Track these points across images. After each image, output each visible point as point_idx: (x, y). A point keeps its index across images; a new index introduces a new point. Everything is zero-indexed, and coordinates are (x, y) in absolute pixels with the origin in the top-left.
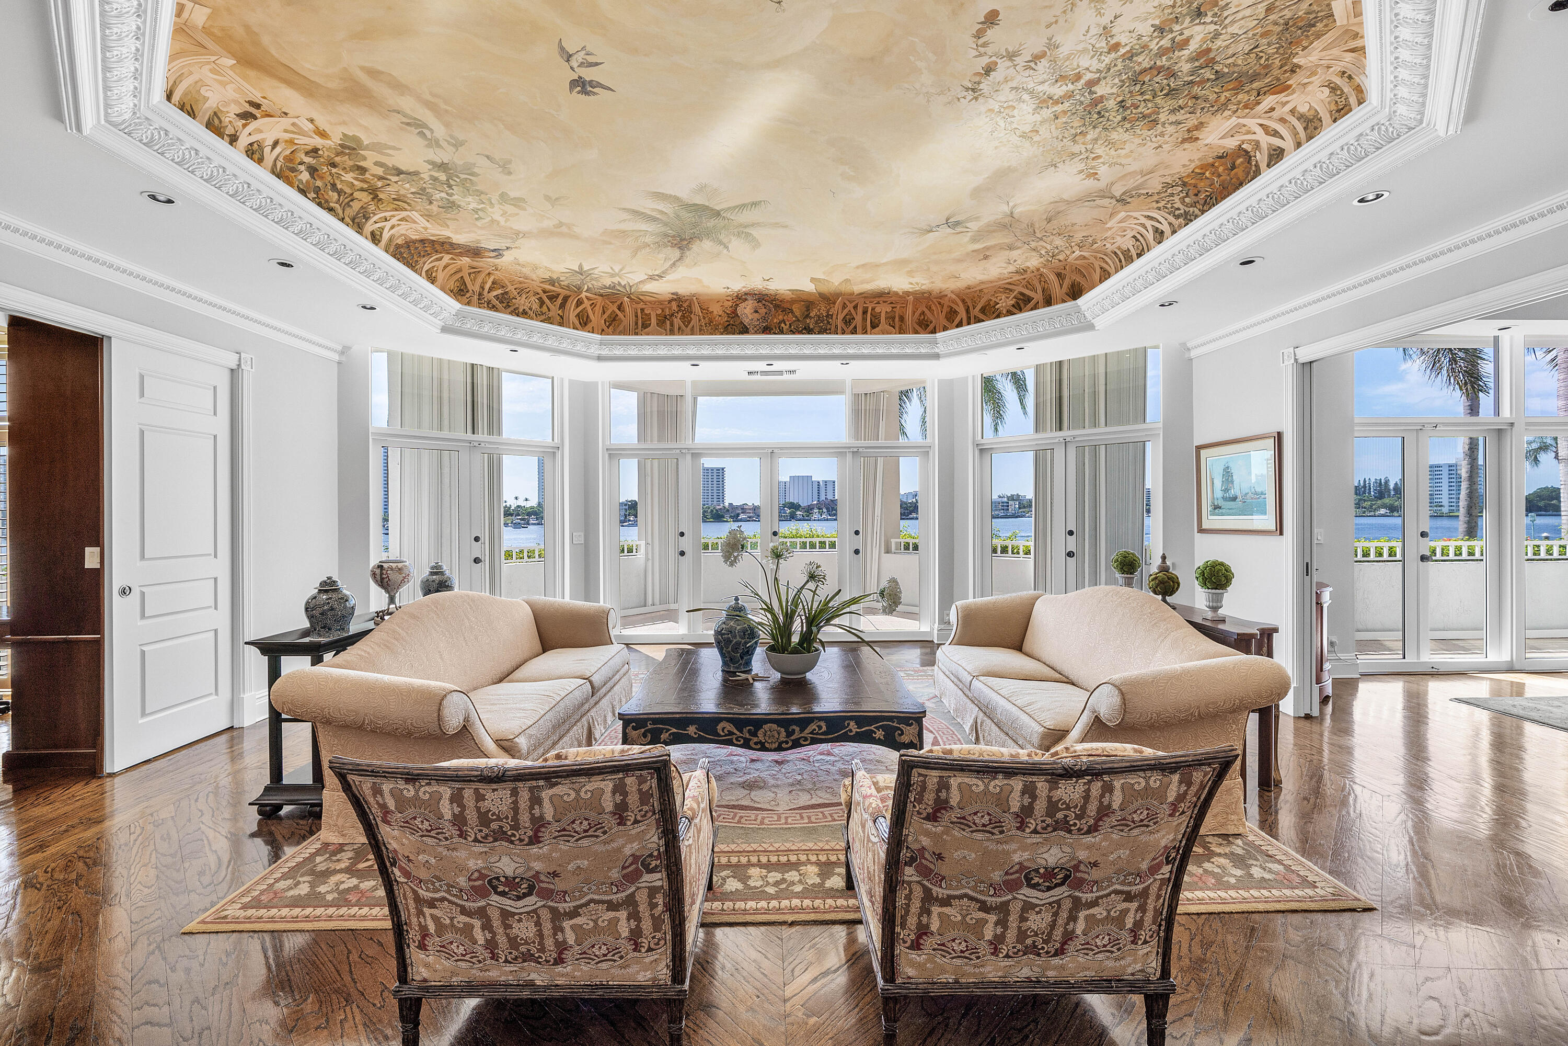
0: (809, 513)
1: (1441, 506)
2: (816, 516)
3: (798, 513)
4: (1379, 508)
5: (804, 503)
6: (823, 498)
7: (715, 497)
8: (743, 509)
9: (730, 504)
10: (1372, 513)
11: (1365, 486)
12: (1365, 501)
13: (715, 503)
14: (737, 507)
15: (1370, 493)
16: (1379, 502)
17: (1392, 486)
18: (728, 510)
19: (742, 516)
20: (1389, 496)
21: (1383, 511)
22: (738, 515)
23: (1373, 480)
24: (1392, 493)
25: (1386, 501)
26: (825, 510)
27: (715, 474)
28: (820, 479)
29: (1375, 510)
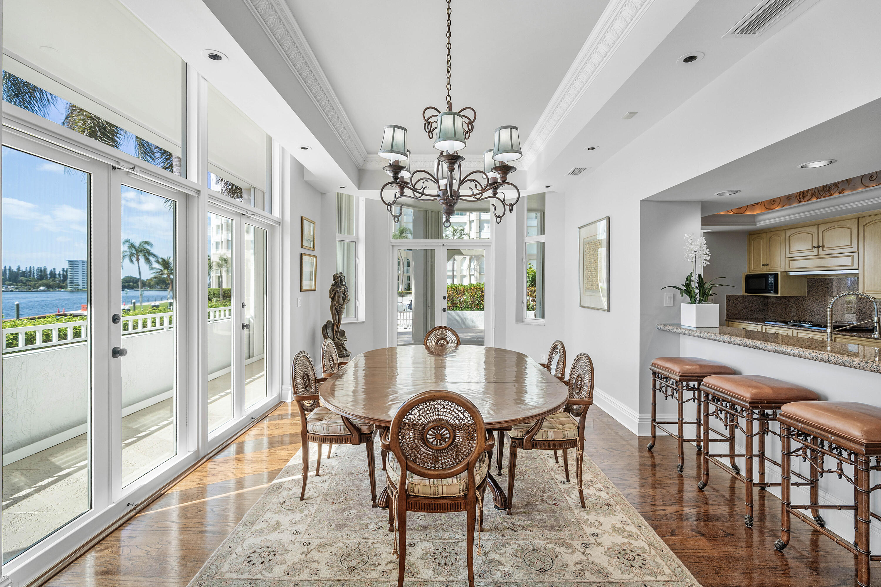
1: (78, 285)
4: (40, 286)
10: (35, 289)
11: (30, 272)
12: (30, 281)
15: (34, 276)
16: (40, 282)
17: (48, 272)
20: (47, 278)
21: (42, 288)
23: (36, 268)
24: (49, 276)
25: (45, 281)
29: (38, 287)
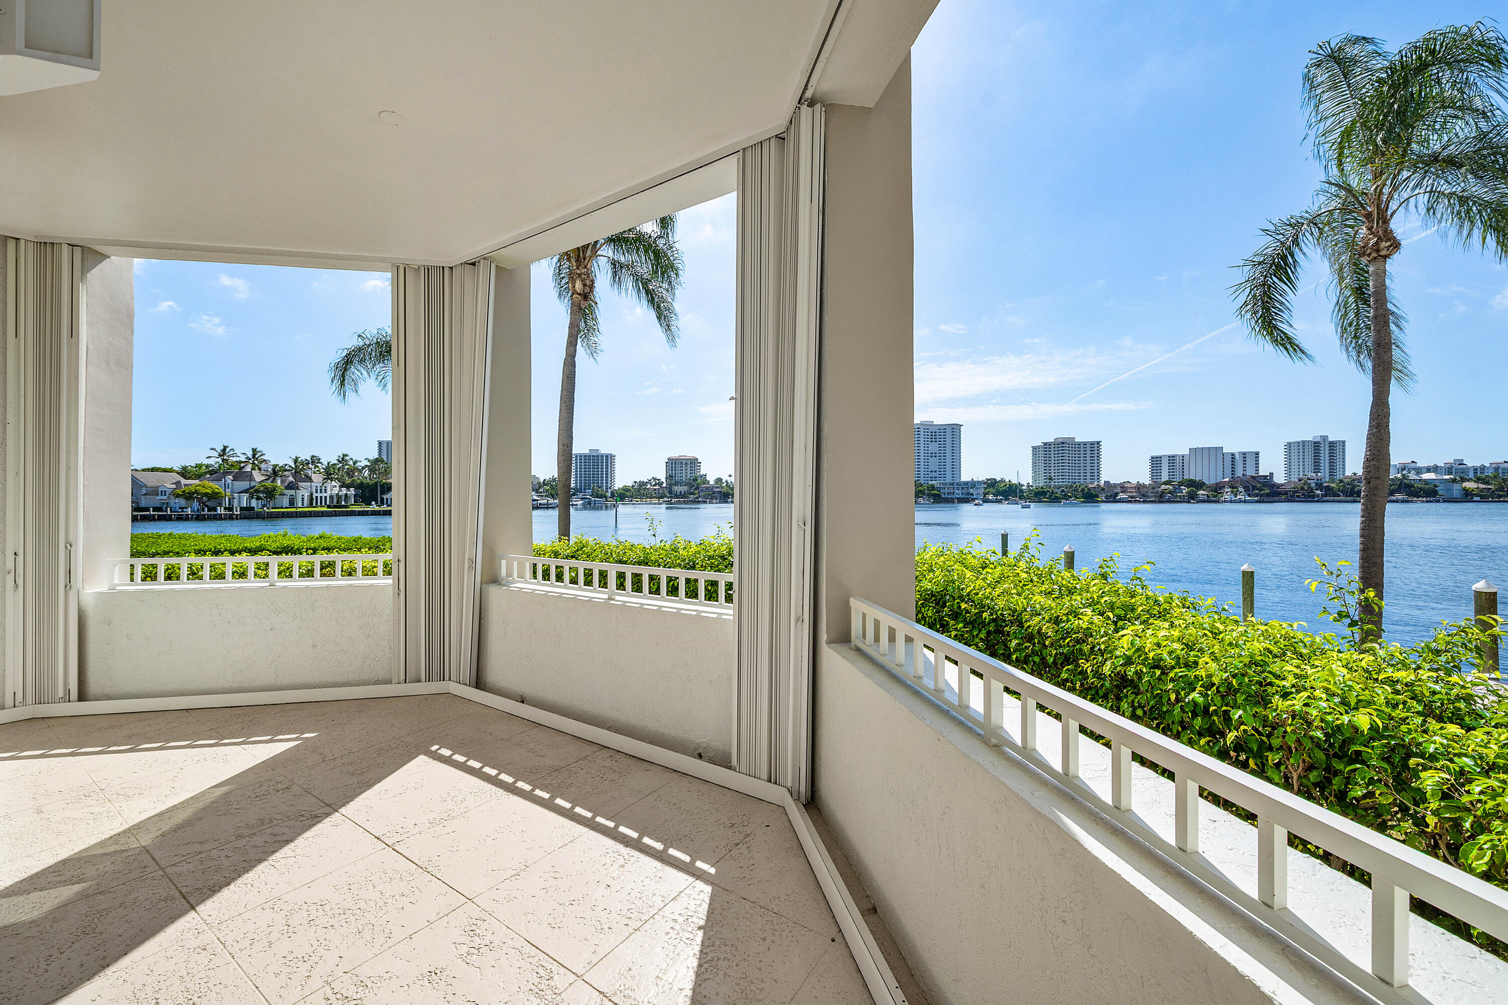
0: (1215, 494)
2: (1227, 497)
3: (1201, 492)
5: (1210, 480)
6: (1239, 473)
7: (1088, 474)
8: (1123, 487)
9: (1107, 483)
13: (1088, 481)
14: (1115, 486)
18: (1103, 489)
19: (1122, 496)
22: (1117, 494)
26: (1241, 489)
27: (1088, 449)
28: (1236, 449)
